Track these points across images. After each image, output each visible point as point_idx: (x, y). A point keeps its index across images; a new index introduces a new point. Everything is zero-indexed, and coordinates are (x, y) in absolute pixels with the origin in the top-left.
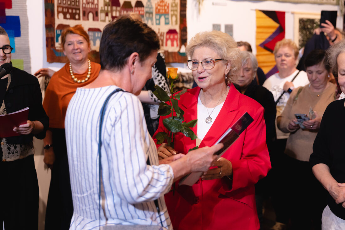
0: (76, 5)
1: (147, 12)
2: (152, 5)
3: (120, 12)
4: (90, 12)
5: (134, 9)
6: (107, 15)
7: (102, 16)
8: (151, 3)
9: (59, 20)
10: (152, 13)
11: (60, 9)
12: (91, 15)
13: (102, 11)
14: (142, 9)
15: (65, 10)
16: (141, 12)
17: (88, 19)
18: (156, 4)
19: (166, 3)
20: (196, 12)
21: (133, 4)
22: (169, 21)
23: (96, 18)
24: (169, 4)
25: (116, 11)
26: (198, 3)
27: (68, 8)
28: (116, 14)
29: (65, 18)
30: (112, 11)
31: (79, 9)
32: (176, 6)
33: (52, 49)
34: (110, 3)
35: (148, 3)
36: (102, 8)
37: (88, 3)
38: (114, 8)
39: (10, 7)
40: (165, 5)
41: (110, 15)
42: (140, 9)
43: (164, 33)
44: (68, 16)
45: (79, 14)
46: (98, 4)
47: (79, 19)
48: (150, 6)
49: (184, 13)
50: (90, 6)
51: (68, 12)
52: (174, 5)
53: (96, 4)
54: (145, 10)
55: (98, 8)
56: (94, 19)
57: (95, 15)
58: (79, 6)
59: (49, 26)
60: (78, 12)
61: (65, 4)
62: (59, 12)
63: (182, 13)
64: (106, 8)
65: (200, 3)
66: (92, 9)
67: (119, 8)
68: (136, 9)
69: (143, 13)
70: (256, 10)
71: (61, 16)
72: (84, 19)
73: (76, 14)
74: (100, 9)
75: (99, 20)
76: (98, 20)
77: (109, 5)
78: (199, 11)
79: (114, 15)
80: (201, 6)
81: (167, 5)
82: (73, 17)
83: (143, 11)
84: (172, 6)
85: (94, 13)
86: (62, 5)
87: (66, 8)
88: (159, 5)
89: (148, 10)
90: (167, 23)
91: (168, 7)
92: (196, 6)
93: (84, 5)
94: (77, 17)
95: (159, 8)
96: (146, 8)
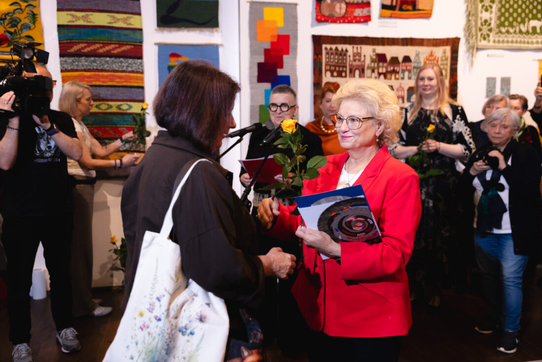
0: (343, 63)
1: (415, 68)
2: (420, 60)
3: (387, 68)
4: (356, 69)
5: (401, 65)
6: (373, 71)
7: (368, 72)
8: (419, 58)
9: (327, 78)
11: (328, 68)
12: (357, 72)
13: (368, 68)
14: (410, 64)
15: (333, 68)
16: (408, 68)
17: (354, 76)
18: (424, 59)
19: (436, 57)
20: (468, 65)
21: (401, 59)
23: (362, 75)
24: (438, 58)
25: (383, 67)
26: (471, 56)
27: (335, 66)
28: (382, 70)
29: (332, 76)
30: (378, 67)
31: (346, 67)
32: (446, 59)
34: (377, 60)
35: (416, 58)
36: (368, 65)
37: (355, 60)
38: (381, 64)
39: (281, 67)
40: (434, 59)
41: (376, 71)
42: (407, 64)
44: (335, 74)
45: (346, 72)
46: (364, 61)
47: (346, 76)
48: (418, 61)
49: (455, 66)
50: (357, 63)
51: (335, 70)
52: (444, 58)
54: (413, 65)
55: (364, 65)
56: (360, 76)
57: (361, 72)
58: (346, 63)
59: (317, 84)
60: (344, 69)
61: (333, 62)
62: (326, 70)
63: (453, 67)
64: (373, 64)
65: (473, 55)
66: (358, 66)
67: (385, 65)
68: (403, 64)
69: (410, 68)
70: (539, 60)
71: (329, 74)
72: (350, 77)
73: (343, 71)
74: (366, 65)
75: (366, 76)
76: (364, 77)
77: (376, 62)
78: (472, 64)
79: (381, 71)
80: (474, 58)
81: (437, 59)
82: (340, 75)
83: (411, 66)
84: (442, 60)
85: (361, 70)
86: (330, 63)
87: (333, 66)
88: (427, 59)
89: (415, 65)
91: (437, 61)
92: (468, 58)
93: (351, 63)
94: (344, 74)
95: (427, 62)
96: (414, 62)
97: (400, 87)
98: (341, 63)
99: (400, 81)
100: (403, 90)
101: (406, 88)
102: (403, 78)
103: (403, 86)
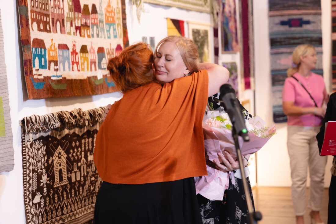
1: (100, 21)
2: (102, 12)
3: (81, 20)
4: (58, 20)
5: (90, 18)
7: (67, 26)
8: (102, 8)
9: (34, 32)
10: (103, 22)
11: (34, 16)
12: (58, 25)
13: (67, 19)
15: (39, 17)
17: (57, 32)
18: (105, 9)
19: (112, 7)
21: (90, 9)
22: (116, 33)
23: (63, 29)
24: (114, 9)
25: (78, 18)
29: (39, 30)
30: (75, 19)
31: (49, 16)
33: (31, 78)
34: (73, 8)
35: (100, 8)
37: (55, 7)
38: (76, 13)
40: (112, 11)
41: (74, 24)
42: (95, 15)
43: (114, 49)
45: (49, 24)
47: (50, 31)
50: (57, 11)
51: (41, 20)
52: (118, 11)
53: (62, 9)
54: (99, 16)
55: (64, 15)
56: (61, 32)
57: (62, 26)
58: (48, 10)
60: (48, 20)
62: (33, 20)
63: (124, 22)
64: (70, 13)
66: (58, 15)
67: (80, 15)
68: (92, 16)
69: (97, 21)
70: (167, 18)
71: (35, 25)
72: (53, 31)
73: (47, 22)
74: (66, 15)
76: (65, 33)
77: (72, 10)
79: (77, 24)
81: (113, 11)
82: (45, 28)
83: (97, 19)
85: (61, 21)
86: (35, 9)
87: (39, 13)
88: (107, 11)
90: (115, 37)
91: (114, 14)
93: (52, 10)
94: (48, 27)
95: (107, 14)
96: (100, 14)
97: (92, 47)
98: (44, 10)
99: (91, 39)
100: (94, 52)
101: (96, 50)
102: (93, 36)
103: (94, 46)
